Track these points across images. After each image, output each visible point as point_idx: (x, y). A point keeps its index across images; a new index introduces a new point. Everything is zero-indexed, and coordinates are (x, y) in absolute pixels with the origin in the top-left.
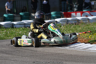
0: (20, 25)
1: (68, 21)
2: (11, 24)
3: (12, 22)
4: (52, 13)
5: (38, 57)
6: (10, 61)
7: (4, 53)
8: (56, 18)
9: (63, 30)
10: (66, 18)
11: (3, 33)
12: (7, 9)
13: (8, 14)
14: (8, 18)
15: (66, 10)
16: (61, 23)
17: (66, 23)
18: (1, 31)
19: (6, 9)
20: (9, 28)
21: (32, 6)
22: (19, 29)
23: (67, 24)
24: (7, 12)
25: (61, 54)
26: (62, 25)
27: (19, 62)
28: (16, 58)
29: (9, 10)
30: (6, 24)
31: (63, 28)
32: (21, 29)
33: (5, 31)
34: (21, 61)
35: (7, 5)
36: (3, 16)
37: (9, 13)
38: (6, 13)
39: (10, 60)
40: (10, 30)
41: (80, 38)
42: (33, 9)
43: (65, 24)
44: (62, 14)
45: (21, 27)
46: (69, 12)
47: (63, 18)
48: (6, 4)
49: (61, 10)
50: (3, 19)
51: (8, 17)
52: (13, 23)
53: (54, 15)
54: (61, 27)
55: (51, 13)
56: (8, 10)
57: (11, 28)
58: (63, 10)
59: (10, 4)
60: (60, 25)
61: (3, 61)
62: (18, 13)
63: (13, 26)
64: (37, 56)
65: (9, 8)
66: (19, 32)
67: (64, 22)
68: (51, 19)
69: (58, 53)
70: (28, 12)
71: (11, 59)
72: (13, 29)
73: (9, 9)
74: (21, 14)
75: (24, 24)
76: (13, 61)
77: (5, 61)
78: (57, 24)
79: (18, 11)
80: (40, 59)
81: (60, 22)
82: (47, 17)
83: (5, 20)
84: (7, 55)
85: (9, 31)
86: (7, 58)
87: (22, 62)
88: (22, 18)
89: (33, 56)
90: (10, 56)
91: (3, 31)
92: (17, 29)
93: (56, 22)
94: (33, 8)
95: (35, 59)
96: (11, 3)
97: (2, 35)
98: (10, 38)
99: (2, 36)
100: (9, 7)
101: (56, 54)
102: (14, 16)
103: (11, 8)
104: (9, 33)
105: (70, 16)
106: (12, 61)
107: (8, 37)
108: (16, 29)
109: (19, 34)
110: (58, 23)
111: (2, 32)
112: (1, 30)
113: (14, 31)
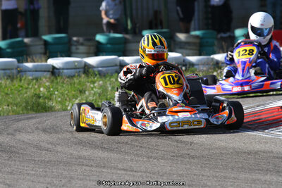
2: (118, 64)
3: (121, 58)
5: (196, 161)
6: (115, 171)
7: (96, 147)
11: (92, 88)
12: (105, 20)
13: (108, 34)
14: (109, 46)
18: (88, 82)
19: (102, 19)
20: (111, 76)
21: (177, 11)
24: (105, 28)
25: (264, 152)
27: (140, 174)
28: (130, 163)
29: (112, 21)
30: (102, 64)
33: (101, 82)
34: (145, 172)
35: (106, 6)
37: (112, 31)
39: (115, 168)
40: (114, 80)
42: (181, 20)
48: (104, 4)
50: (93, 49)
51: (107, 44)
52: (123, 61)
55: (233, 33)
56: (108, 23)
59: (116, 5)
61: (94, 169)
62: (137, 30)
64: (193, 158)
65: (111, 16)
69: (256, 150)
70: (168, 28)
71: (117, 166)
73: (111, 18)
76: (123, 169)
77: (99, 172)
79: (138, 25)
80: (201, 167)
82: (223, 43)
83: (98, 50)
84: (105, 154)
86: (104, 163)
87: (148, 174)
90: (114, 155)
91: (94, 83)
94: (181, 16)
95: (188, 166)
96: (117, 2)
97: (90, 94)
100: (111, 12)
101: (249, 153)
102: (125, 41)
103: (117, 17)
104: (110, 88)
106: (120, 169)
111: (92, 86)
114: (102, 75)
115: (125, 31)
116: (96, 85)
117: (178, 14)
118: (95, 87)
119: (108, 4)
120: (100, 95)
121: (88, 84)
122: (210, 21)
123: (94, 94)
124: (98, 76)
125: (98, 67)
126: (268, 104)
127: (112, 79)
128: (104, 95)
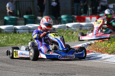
0: (23, 29)
1: (81, 26)
2: (14, 29)
3: (15, 26)
4: (63, 17)
5: (46, 68)
6: (12, 72)
8: (67, 23)
9: (75, 37)
10: (79, 23)
11: (3, 39)
12: (8, 11)
14: (10, 21)
15: (79, 14)
16: (73, 28)
17: (79, 29)
20: (11, 34)
22: (23, 35)
23: (81, 30)
26: (74, 31)
29: (11, 11)
31: (75, 35)
32: (25, 34)
33: (6, 36)
36: (3, 19)
38: (6, 16)
40: (12, 35)
41: (97, 47)
42: (40, 11)
43: (78, 31)
44: (75, 19)
45: (26, 33)
46: (82, 16)
47: (75, 22)
49: (73, 14)
50: (3, 23)
53: (65, 20)
54: (73, 33)
57: (14, 34)
58: (75, 13)
59: (13, 5)
60: (72, 31)
62: (21, 15)
63: (15, 31)
65: (11, 9)
66: (23, 37)
67: (76, 28)
68: (61, 24)
70: (34, 14)
72: (15, 34)
74: (25, 16)
75: (28, 28)
78: (68, 29)
79: (22, 13)
81: (71, 27)
83: (5, 23)
85: (10, 37)
88: (26, 22)
89: (40, 67)
91: (3, 36)
92: (21, 35)
93: (67, 27)
94: (39, 10)
96: (13, 3)
98: (11, 44)
99: (2, 42)
100: (11, 8)
102: (16, 20)
104: (10, 39)
105: (83, 20)
106: (15, 72)
107: (9, 43)
108: (19, 35)
109: (23, 41)
110: (70, 28)
111: (3, 37)
112: (2, 35)
113: (16, 36)
114: (7, 33)
115: (16, 15)
116: (4, 37)
117: (38, 9)
118: (4, 38)
119: (9, 5)
120: (6, 41)
121: (1, 37)
122: (51, 12)
123: (4, 41)
124: (5, 33)
125: (5, 30)
126: (75, 45)
127: (11, 35)
128: (8, 42)
